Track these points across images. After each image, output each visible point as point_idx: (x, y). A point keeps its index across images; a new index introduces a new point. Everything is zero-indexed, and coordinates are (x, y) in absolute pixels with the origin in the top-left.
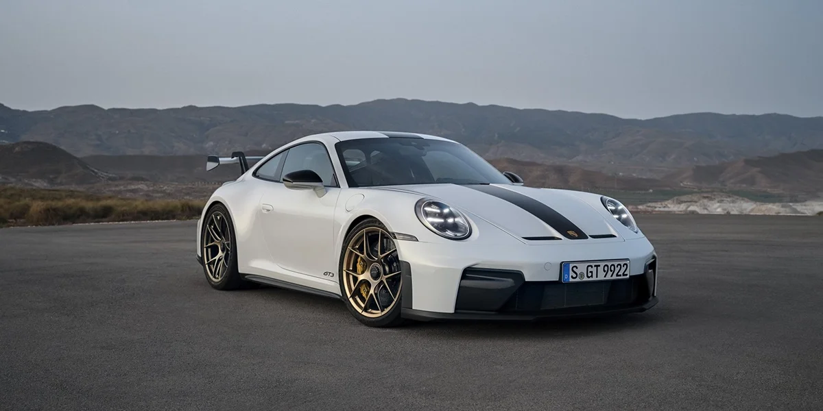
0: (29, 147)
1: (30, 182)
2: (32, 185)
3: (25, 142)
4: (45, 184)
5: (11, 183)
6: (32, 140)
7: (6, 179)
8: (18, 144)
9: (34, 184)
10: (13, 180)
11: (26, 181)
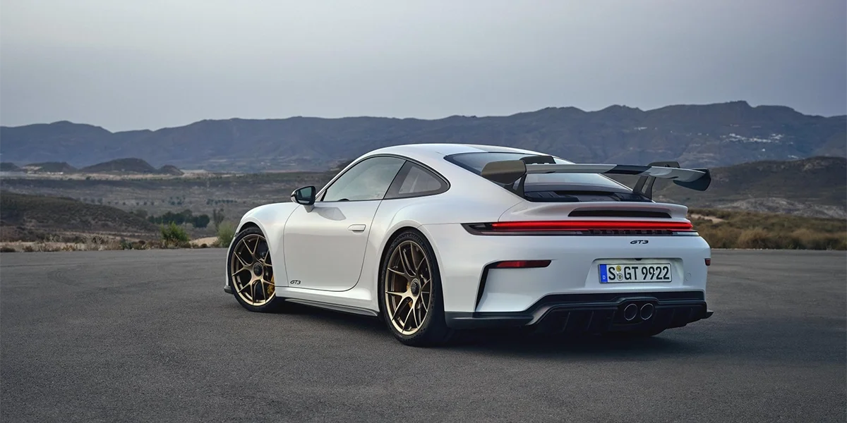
0: (823, 163)
1: (821, 209)
2: (824, 214)
3: (817, 158)
4: (841, 213)
5: (798, 210)
6: (827, 155)
7: (793, 205)
8: (809, 160)
9: (826, 211)
10: (801, 206)
11: (817, 208)
